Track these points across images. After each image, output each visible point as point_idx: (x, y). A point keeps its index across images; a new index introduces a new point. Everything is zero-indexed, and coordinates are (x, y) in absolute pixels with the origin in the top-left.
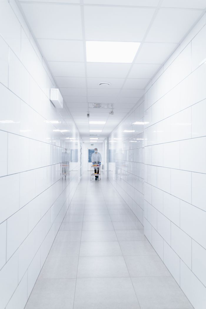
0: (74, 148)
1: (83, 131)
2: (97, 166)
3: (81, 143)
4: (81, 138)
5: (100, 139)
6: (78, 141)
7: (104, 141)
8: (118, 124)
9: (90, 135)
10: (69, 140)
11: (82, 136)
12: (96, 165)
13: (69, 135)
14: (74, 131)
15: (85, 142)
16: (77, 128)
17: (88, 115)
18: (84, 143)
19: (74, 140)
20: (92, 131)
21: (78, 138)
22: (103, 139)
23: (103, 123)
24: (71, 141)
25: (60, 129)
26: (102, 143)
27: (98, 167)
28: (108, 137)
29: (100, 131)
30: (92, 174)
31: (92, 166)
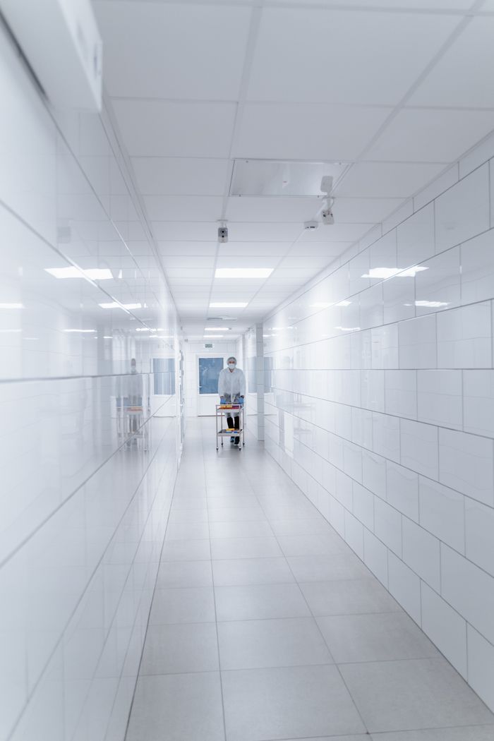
0: (164, 354)
1: (190, 305)
2: (234, 407)
3: (180, 344)
4: (181, 328)
5: (234, 329)
6: (176, 338)
7: (244, 336)
8: (311, 279)
9: (209, 319)
10: (150, 333)
11: (183, 320)
12: (231, 406)
13: (149, 319)
14: (163, 306)
15: (190, 338)
16: (171, 295)
17: (223, 232)
18: (186, 341)
19: (163, 334)
20: (217, 305)
21: (176, 328)
22: (242, 329)
23: (261, 273)
24: (154, 336)
25: (122, 301)
26: (235, 342)
27: (236, 411)
28: (259, 323)
29: (240, 305)
30: (218, 431)
31: (220, 407)
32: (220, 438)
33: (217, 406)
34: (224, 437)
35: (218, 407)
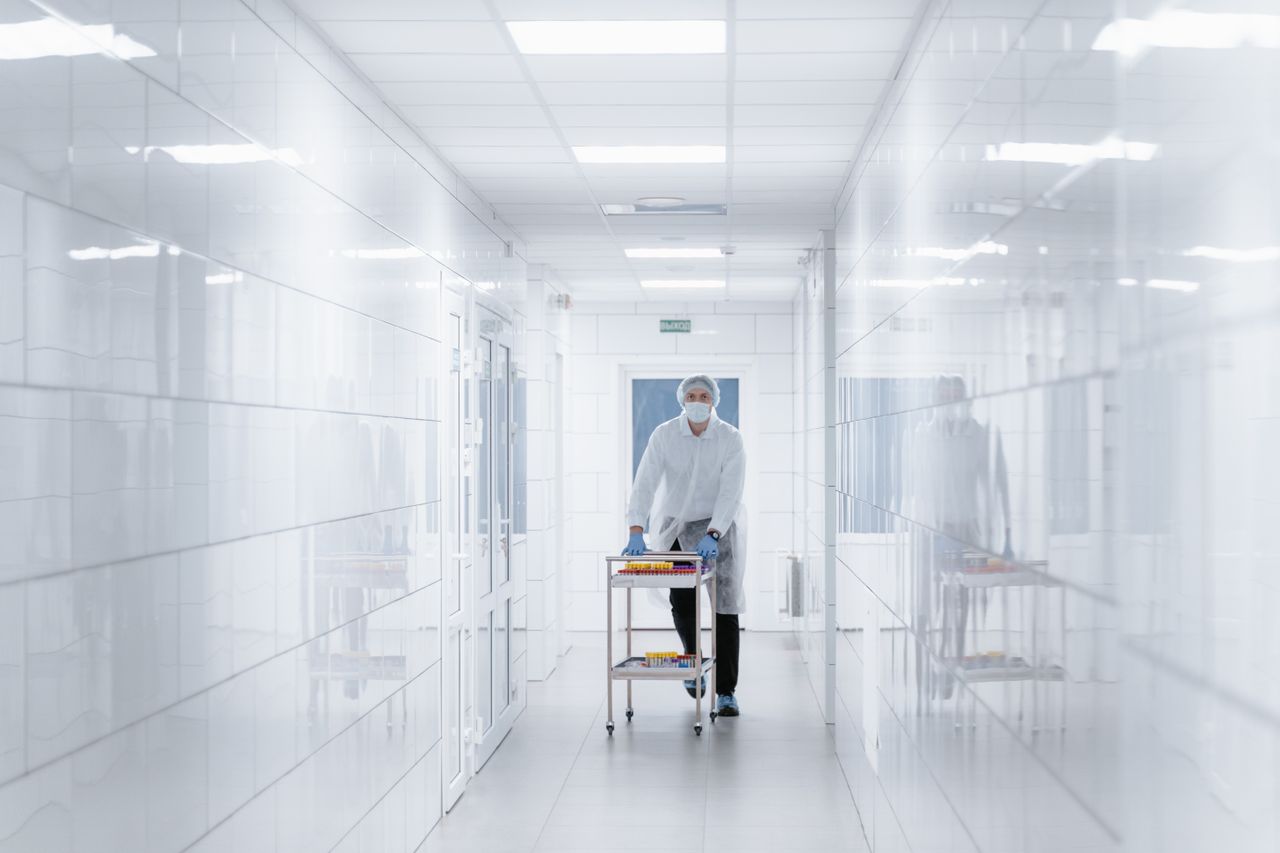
30: (615, 662)
31: (623, 566)
32: (619, 685)
33: (609, 560)
34: (633, 682)
35: (617, 566)
